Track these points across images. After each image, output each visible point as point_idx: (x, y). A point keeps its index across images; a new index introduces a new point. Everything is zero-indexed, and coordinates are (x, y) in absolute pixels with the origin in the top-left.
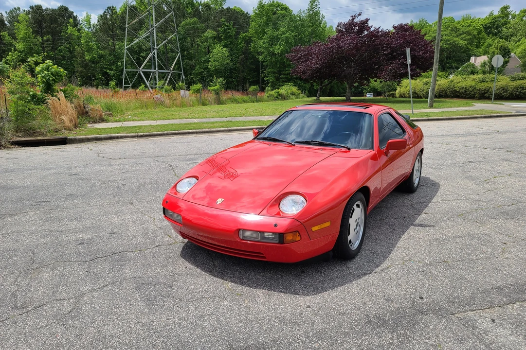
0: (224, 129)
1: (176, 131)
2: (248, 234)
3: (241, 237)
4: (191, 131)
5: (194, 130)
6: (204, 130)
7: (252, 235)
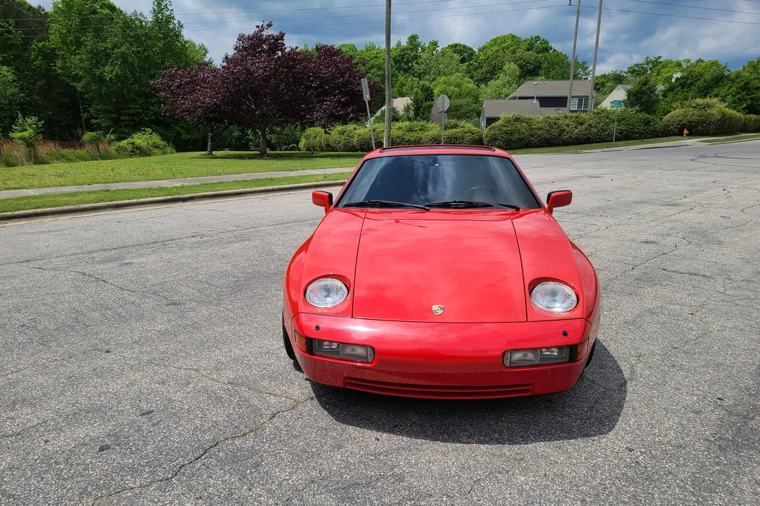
0: (106, 203)
1: (9, 213)
2: (518, 356)
3: (507, 364)
4: (39, 210)
5: (47, 209)
6: (66, 208)
7: (526, 356)
